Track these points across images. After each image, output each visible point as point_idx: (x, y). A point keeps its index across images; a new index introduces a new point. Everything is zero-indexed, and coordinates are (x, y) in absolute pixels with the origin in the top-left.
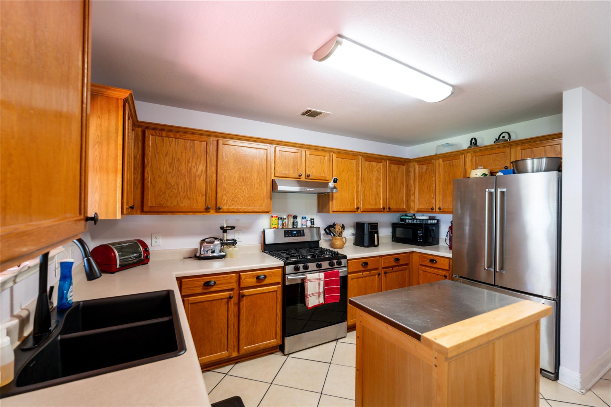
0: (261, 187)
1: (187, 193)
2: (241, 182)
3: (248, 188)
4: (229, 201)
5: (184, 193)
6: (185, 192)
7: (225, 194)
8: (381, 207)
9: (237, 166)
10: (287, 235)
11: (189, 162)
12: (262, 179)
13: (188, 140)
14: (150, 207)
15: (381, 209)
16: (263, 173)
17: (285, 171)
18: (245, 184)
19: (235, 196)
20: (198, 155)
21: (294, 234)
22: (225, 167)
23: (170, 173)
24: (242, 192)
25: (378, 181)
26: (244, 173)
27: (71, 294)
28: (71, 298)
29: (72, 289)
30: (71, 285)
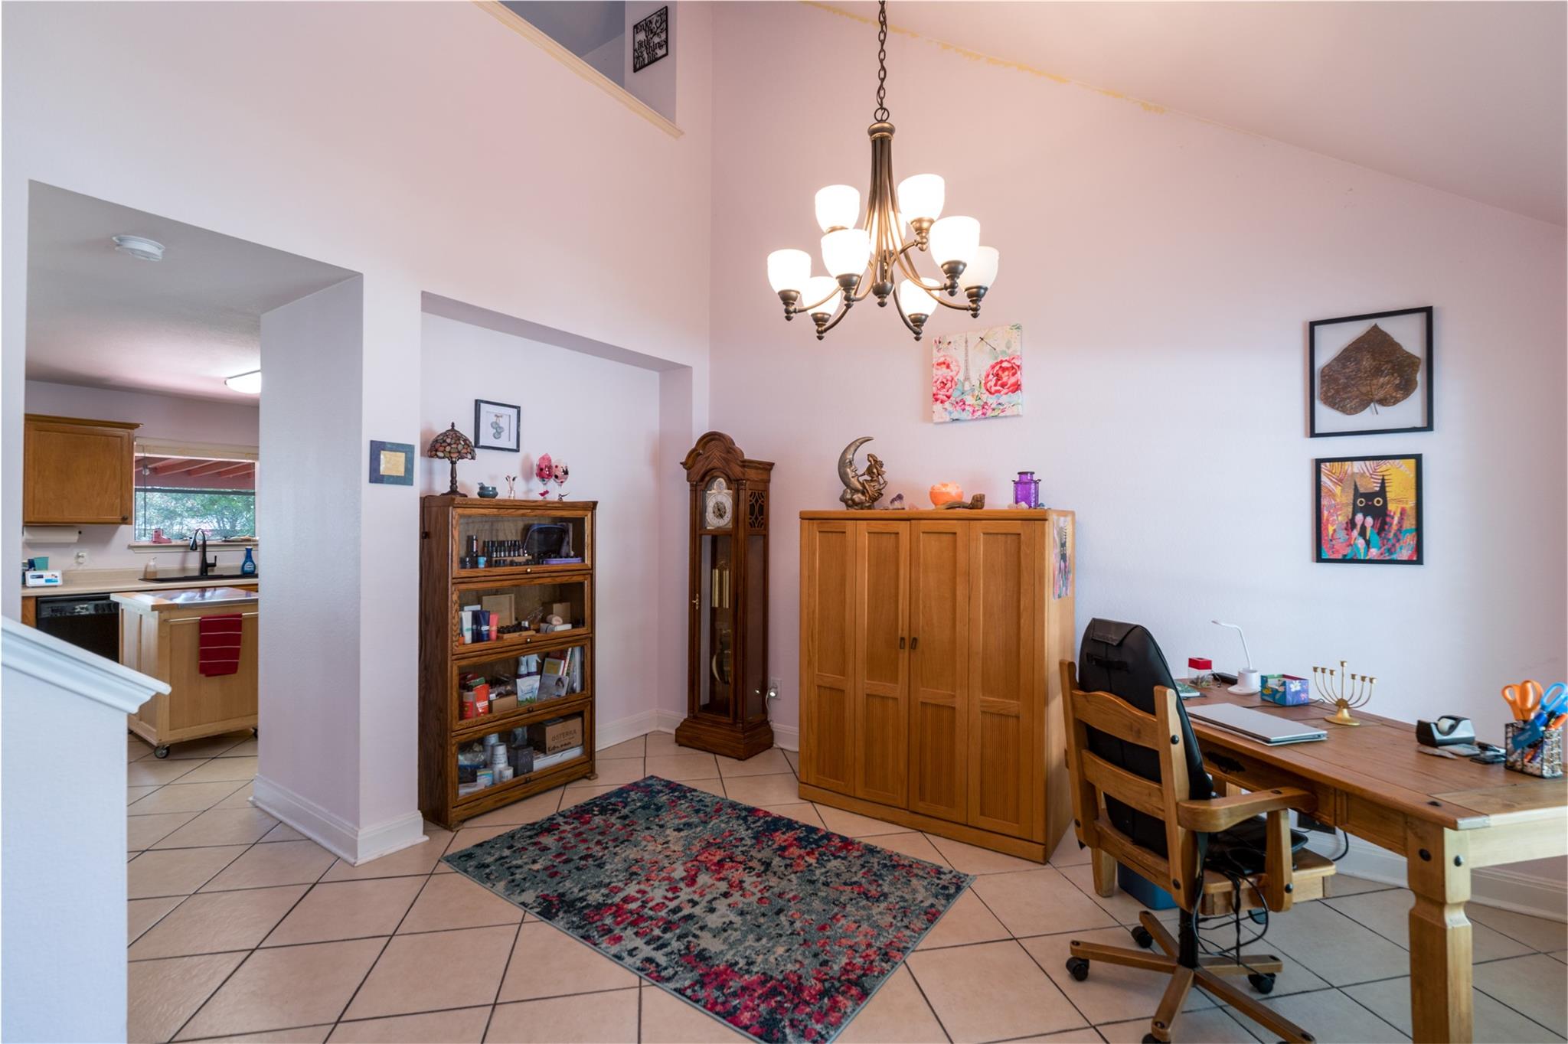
27: (249, 567)
28: (248, 569)
29: (250, 564)
30: (250, 562)
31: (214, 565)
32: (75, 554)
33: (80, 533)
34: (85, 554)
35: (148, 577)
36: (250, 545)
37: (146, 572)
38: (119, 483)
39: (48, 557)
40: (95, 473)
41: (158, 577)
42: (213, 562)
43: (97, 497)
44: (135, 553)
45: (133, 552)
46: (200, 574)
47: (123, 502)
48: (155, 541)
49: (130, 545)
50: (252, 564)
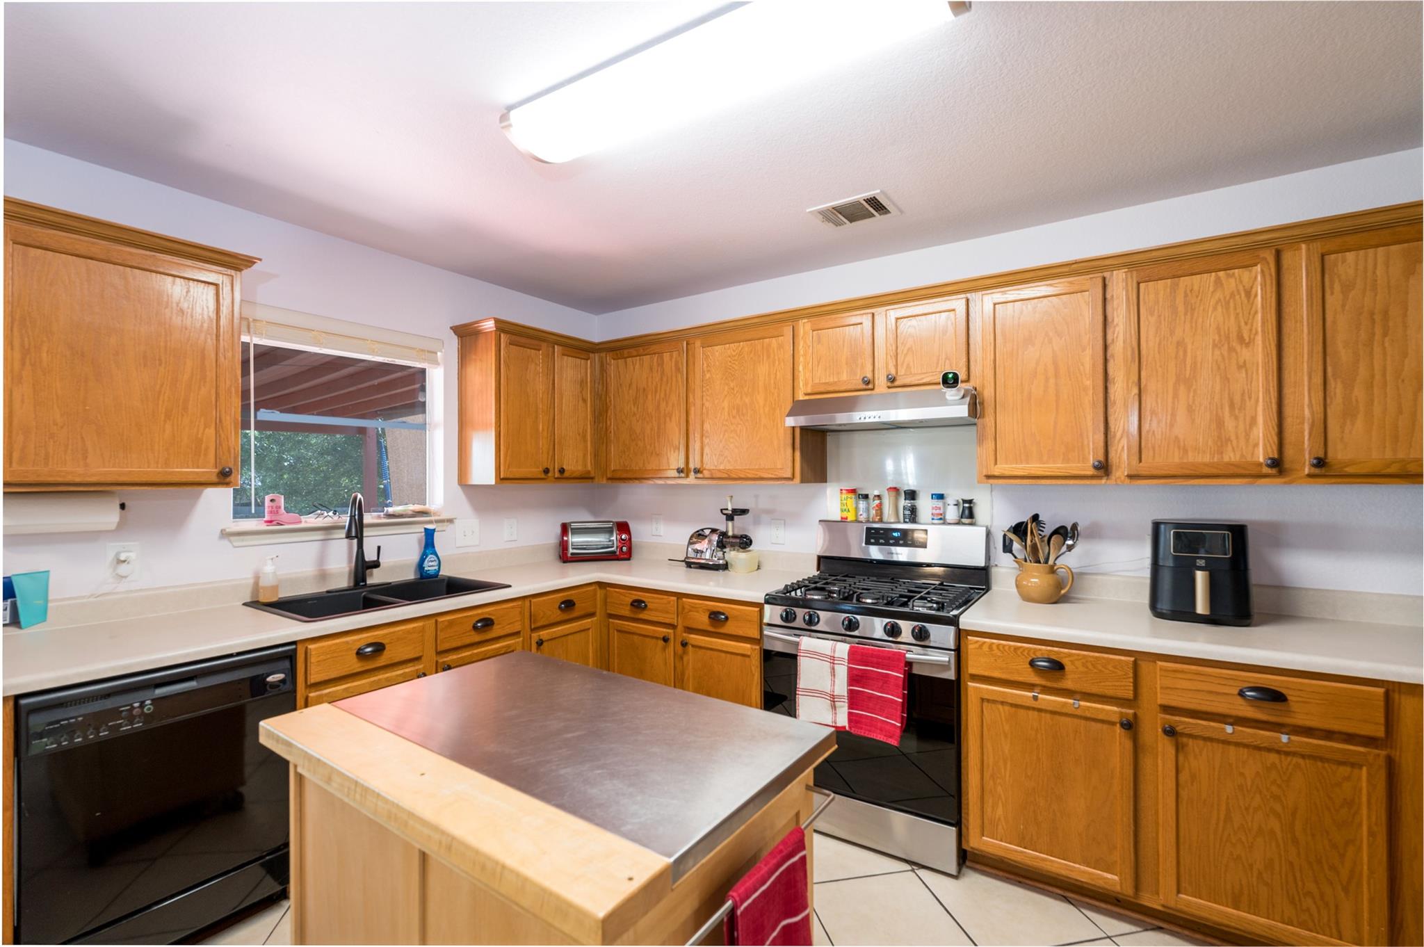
0: (774, 422)
1: (655, 447)
2: (734, 417)
3: (747, 428)
4: (714, 456)
5: (651, 446)
6: (653, 446)
7: (708, 443)
8: (1261, 460)
9: (727, 384)
10: (872, 541)
11: (656, 391)
12: (775, 404)
13: (655, 354)
14: (614, 471)
15: (1260, 465)
16: (776, 390)
17: (829, 376)
18: (741, 420)
19: (724, 447)
20: (668, 377)
21: (894, 538)
22: (708, 390)
23: (635, 414)
24: (737, 438)
25: (1231, 349)
26: (739, 397)
27: (431, 564)
28: (430, 568)
29: (432, 559)
30: (431, 554)
31: (376, 564)
32: (111, 555)
33: (123, 506)
34: (132, 555)
35: (263, 599)
36: (430, 522)
37: (256, 587)
38: (213, 391)
39: (48, 571)
40: (160, 365)
41: (280, 596)
42: (376, 559)
43: (165, 421)
44: (235, 544)
45: (231, 545)
46: (352, 584)
47: (220, 436)
48: (271, 522)
49: (225, 530)
50: (436, 559)
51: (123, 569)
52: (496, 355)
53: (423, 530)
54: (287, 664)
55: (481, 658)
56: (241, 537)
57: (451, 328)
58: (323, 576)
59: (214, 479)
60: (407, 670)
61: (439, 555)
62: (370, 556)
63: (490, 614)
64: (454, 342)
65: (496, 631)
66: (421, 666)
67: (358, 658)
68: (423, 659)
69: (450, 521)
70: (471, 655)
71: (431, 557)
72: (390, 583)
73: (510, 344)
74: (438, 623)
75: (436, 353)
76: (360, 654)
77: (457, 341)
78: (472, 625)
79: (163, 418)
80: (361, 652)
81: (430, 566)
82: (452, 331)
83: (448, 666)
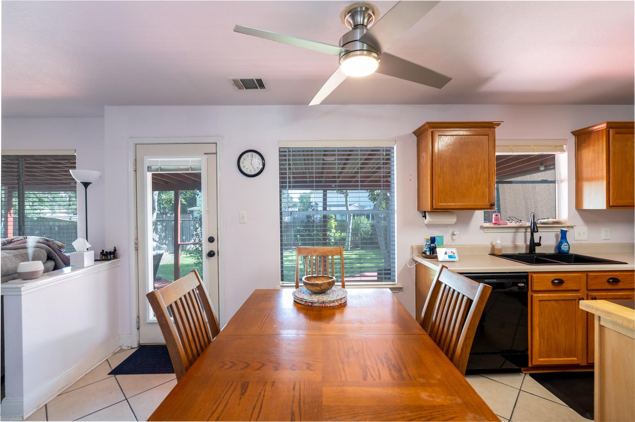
27: (565, 247)
28: (564, 249)
29: (566, 245)
30: (565, 242)
31: (539, 244)
33: (458, 217)
35: (496, 253)
36: (563, 227)
38: (488, 174)
39: (443, 236)
40: (473, 167)
41: (503, 253)
42: (539, 242)
43: (474, 187)
44: (485, 232)
45: (483, 232)
46: (528, 252)
47: (490, 191)
48: (496, 224)
49: (482, 226)
50: (567, 244)
51: (454, 237)
52: (606, 141)
53: (560, 231)
54: (525, 280)
55: (611, 297)
56: (487, 229)
57: (571, 132)
58: (516, 247)
59: (489, 207)
60: (574, 295)
61: (569, 243)
62: (536, 240)
63: (617, 276)
64: (572, 139)
65: (620, 286)
66: (580, 294)
67: (552, 284)
68: (581, 291)
69: (572, 227)
70: (606, 295)
71: (565, 244)
72: (546, 254)
73: (616, 134)
74: (589, 276)
75: (563, 146)
76: (553, 282)
77: (574, 138)
78: (607, 280)
79: (473, 186)
80: (554, 282)
81: (564, 247)
82: (572, 134)
83: (595, 297)
